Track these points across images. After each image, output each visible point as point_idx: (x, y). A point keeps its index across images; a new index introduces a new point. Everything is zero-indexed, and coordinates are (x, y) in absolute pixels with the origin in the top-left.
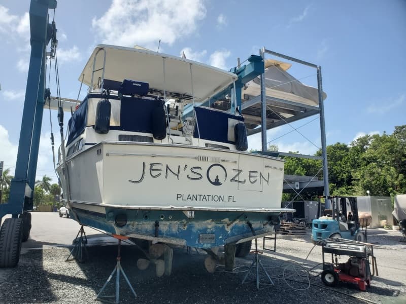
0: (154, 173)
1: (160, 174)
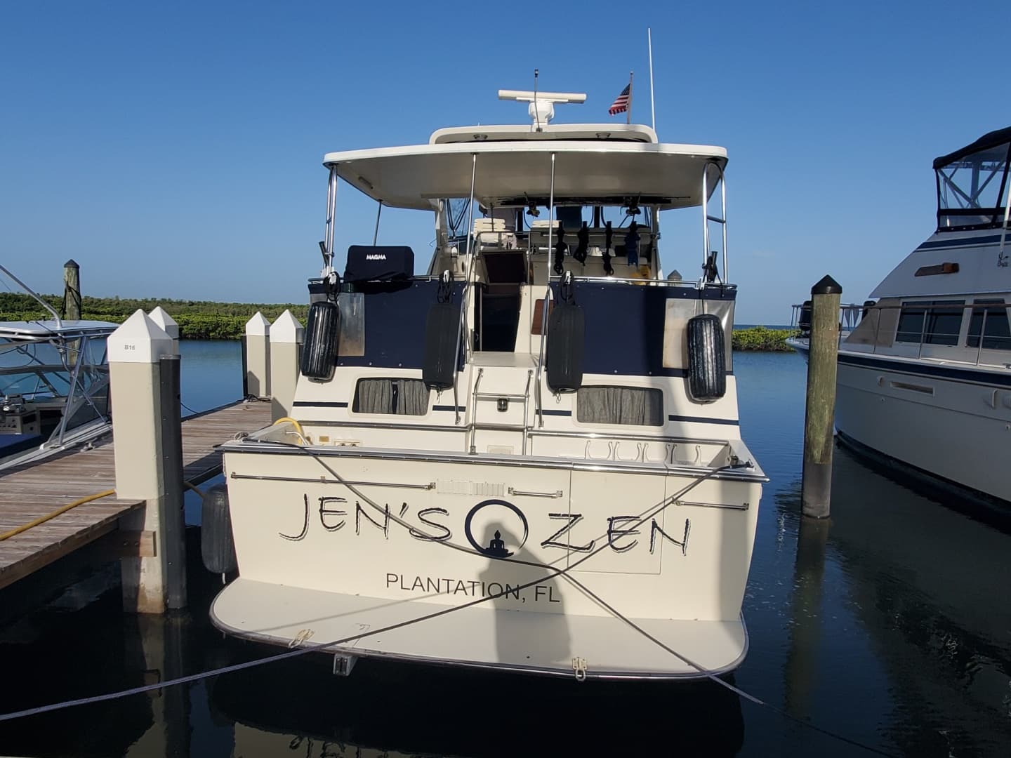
0: (331, 520)
1: (340, 525)
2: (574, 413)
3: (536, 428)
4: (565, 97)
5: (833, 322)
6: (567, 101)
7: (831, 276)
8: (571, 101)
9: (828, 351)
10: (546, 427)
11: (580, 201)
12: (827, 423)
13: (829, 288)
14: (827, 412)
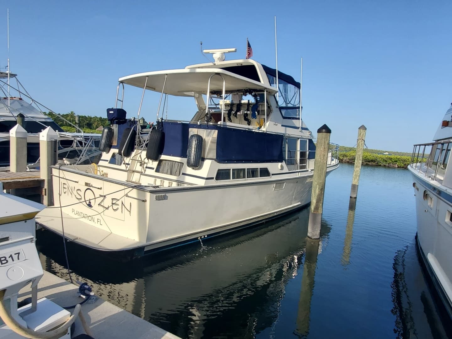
1: (66, 192)
2: (155, 169)
3: (143, 173)
4: (227, 50)
5: (323, 146)
6: (228, 52)
7: (327, 125)
8: (229, 52)
9: (319, 159)
10: (146, 173)
11: (229, 92)
12: (317, 194)
13: (324, 130)
14: (317, 188)
